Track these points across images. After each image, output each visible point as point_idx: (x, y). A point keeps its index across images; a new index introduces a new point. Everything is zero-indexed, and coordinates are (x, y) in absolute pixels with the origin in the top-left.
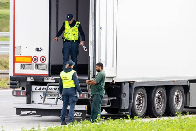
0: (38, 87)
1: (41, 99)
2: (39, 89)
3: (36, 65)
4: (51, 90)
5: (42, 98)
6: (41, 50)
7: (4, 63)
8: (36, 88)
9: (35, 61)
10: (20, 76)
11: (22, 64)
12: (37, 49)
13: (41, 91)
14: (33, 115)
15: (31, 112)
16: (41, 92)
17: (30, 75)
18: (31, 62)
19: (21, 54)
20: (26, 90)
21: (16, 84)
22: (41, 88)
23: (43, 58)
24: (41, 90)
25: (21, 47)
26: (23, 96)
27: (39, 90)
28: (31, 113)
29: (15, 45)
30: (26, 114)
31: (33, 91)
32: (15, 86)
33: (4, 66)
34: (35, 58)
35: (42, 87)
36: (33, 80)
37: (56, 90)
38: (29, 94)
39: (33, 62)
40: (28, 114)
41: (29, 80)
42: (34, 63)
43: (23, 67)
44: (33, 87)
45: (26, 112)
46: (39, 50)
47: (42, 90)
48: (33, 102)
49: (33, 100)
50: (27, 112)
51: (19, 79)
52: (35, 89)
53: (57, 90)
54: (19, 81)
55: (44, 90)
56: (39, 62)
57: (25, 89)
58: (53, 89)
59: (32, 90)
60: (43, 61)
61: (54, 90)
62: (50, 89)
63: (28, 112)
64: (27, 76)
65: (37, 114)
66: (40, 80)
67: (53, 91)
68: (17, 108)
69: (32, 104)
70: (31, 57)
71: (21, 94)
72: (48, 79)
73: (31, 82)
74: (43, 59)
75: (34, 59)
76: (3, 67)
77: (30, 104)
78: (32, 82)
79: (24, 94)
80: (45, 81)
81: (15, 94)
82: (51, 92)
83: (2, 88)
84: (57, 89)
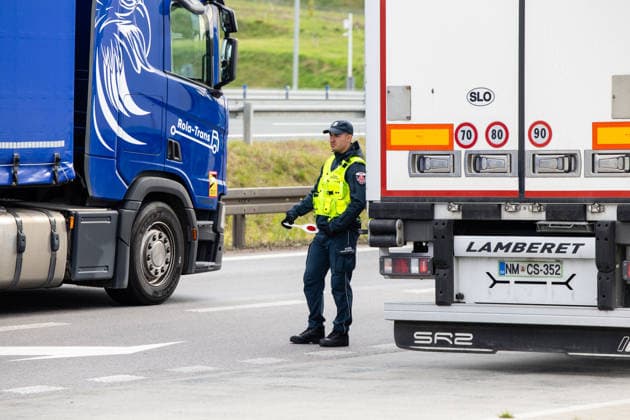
0: (480, 241)
1: (491, 287)
2: (483, 249)
3: (470, 155)
4: (529, 251)
5: (495, 282)
6: (488, 97)
7: (293, 166)
8: (472, 244)
9: (466, 142)
10: (408, 200)
11: (414, 156)
12: (474, 97)
13: (492, 254)
14: (463, 349)
15: (451, 335)
16: (490, 258)
17: (448, 197)
18: (451, 146)
19: (409, 118)
20: (430, 253)
21: (393, 232)
22: (489, 244)
23: (497, 128)
24: (489, 250)
25: (409, 88)
26: (421, 276)
27: (484, 253)
28: (453, 340)
29: (387, 84)
30: (432, 345)
31: (458, 258)
32: (388, 238)
33: (295, 177)
34: (466, 128)
35: (494, 240)
36: (459, 216)
37: (550, 251)
38: (442, 269)
39: (456, 147)
40: (442, 343)
41: (443, 213)
42: (463, 150)
43: (419, 164)
44: (461, 242)
45: (433, 336)
46: (481, 97)
47: (495, 250)
48: (460, 297)
49: (461, 292)
50: (436, 338)
51: (403, 211)
52: (469, 250)
53: (554, 250)
54: (405, 221)
55: (501, 253)
56: (482, 145)
57: (426, 251)
58: (541, 247)
59: (456, 254)
60: (497, 141)
61: (542, 251)
62: (526, 248)
63: (439, 336)
64: (434, 200)
65: (477, 343)
66: (487, 213)
67: (538, 255)
68: (397, 322)
69: (455, 308)
70: (450, 126)
71: (415, 269)
72: (516, 210)
73: (449, 221)
74: (497, 131)
75: (460, 134)
76: (291, 177)
77: (449, 304)
78: (456, 222)
79: (424, 269)
80: (506, 216)
81: (388, 268)
82: (530, 260)
83: (298, 245)
84: (553, 245)
